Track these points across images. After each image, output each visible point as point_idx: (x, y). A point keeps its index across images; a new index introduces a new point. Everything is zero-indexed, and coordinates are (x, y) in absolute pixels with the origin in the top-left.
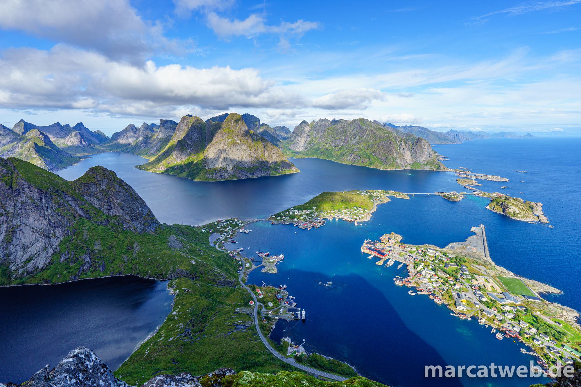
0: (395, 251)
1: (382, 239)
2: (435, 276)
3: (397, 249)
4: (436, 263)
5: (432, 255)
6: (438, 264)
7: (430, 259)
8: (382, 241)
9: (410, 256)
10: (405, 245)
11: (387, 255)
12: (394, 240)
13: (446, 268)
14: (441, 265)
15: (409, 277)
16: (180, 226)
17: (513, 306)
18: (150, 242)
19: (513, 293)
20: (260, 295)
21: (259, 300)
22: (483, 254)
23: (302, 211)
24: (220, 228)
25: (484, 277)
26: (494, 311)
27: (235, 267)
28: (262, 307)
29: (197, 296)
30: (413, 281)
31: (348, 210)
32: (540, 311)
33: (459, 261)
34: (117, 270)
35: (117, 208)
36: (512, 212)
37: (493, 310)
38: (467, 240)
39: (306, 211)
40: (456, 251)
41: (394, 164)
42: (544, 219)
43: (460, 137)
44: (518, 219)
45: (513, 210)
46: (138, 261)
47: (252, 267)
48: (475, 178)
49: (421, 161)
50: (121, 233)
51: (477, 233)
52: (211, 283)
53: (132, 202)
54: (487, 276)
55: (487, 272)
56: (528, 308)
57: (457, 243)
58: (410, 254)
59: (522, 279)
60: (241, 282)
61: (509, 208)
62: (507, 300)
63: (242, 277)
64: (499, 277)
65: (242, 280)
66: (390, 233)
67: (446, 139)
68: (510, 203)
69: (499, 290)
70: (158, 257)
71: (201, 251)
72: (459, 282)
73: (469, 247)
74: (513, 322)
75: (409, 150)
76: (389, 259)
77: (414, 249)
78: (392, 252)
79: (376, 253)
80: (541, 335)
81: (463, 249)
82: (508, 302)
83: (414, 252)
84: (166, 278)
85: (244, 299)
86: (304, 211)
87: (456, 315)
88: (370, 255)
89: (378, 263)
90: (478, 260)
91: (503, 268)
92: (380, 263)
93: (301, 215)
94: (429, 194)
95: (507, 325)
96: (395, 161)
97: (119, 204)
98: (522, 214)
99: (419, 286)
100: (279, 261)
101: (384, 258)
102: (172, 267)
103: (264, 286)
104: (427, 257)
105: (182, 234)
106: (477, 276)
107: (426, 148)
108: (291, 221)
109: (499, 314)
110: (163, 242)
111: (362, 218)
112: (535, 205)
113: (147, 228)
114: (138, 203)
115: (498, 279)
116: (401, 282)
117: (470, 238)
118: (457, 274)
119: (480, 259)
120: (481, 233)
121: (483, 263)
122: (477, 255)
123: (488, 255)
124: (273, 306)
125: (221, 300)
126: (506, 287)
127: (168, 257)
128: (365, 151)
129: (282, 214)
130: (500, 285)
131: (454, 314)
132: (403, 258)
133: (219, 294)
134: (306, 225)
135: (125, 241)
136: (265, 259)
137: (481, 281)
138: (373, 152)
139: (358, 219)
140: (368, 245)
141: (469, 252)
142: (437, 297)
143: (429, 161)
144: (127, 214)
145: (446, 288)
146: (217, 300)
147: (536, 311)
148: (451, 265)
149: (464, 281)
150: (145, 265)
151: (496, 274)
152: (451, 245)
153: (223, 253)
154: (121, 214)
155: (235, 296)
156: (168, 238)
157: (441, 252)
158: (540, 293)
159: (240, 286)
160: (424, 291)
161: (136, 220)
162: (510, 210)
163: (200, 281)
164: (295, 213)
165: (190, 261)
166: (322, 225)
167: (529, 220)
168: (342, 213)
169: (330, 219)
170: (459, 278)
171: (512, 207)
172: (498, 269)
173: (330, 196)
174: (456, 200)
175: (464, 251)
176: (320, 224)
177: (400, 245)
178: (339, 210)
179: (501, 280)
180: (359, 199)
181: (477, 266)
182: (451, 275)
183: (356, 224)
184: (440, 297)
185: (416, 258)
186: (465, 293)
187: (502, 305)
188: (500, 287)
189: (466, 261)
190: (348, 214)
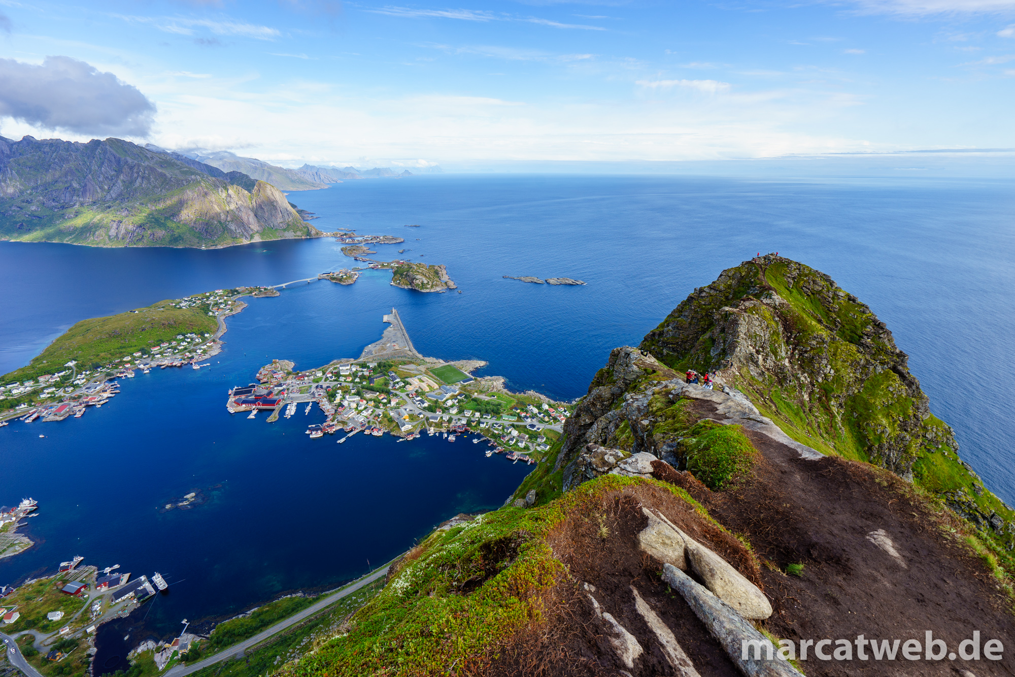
0: (291, 389)
1: (261, 377)
2: (362, 401)
3: (293, 384)
4: (357, 382)
5: (348, 373)
6: (359, 383)
7: (348, 380)
8: (262, 381)
9: (317, 387)
10: (303, 372)
11: (280, 401)
12: (282, 372)
13: (372, 385)
14: (364, 383)
15: (328, 420)
17: (454, 397)
19: (449, 383)
22: (407, 348)
23: (37, 382)
25: (418, 377)
26: (439, 413)
30: (335, 422)
31: (165, 345)
32: (476, 392)
33: (384, 368)
36: (419, 283)
37: (438, 413)
38: (383, 335)
39: (49, 377)
40: (375, 356)
41: (228, 237)
42: (452, 284)
43: (322, 177)
44: (428, 291)
45: (421, 280)
48: (364, 243)
51: (391, 322)
54: (419, 374)
55: (417, 370)
56: (467, 393)
57: (373, 345)
58: (317, 384)
59: (452, 363)
61: (415, 278)
62: (447, 393)
64: (431, 371)
66: (271, 363)
68: (415, 272)
69: (436, 386)
72: (393, 396)
73: (388, 345)
74: (458, 416)
77: (320, 374)
78: (286, 392)
79: (259, 405)
80: (484, 417)
81: (382, 351)
82: (448, 396)
83: (321, 378)
86: (42, 379)
87: (404, 440)
89: (270, 419)
90: (404, 359)
91: (431, 358)
92: (272, 418)
93: (37, 392)
94: (308, 280)
95: (455, 422)
96: (225, 229)
98: (430, 283)
99: (346, 424)
101: (277, 408)
104: (342, 379)
106: (409, 380)
108: (10, 415)
109: (444, 414)
111: (205, 352)
112: (439, 269)
115: (431, 374)
116: (319, 432)
117: (386, 333)
118: (388, 386)
119: (405, 356)
120: (396, 321)
121: (410, 360)
122: (400, 352)
123: (413, 347)
124: (67, 615)
126: (441, 379)
128: (152, 215)
130: (435, 379)
131: (401, 440)
132: (308, 394)
134: (66, 409)
137: (416, 383)
138: (173, 215)
139: (196, 357)
140: (238, 397)
141: (391, 351)
142: (375, 428)
145: (380, 411)
147: (474, 393)
148: (376, 378)
149: (398, 392)
151: (427, 369)
152: (366, 350)
157: (357, 364)
158: (471, 372)
160: (355, 428)
162: (417, 282)
164: (15, 391)
166: (113, 395)
167: (438, 289)
168: (154, 355)
169: (129, 376)
170: (392, 391)
171: (418, 277)
172: (428, 361)
173: (106, 327)
174: (350, 282)
175: (385, 352)
176: (105, 395)
177: (294, 376)
178: (144, 352)
179: (434, 373)
180: (181, 318)
181: (406, 367)
182: (382, 391)
183: (196, 367)
184: (378, 427)
185: (328, 387)
186: (404, 407)
187: (444, 402)
188: (435, 382)
189: (392, 366)
190: (170, 352)
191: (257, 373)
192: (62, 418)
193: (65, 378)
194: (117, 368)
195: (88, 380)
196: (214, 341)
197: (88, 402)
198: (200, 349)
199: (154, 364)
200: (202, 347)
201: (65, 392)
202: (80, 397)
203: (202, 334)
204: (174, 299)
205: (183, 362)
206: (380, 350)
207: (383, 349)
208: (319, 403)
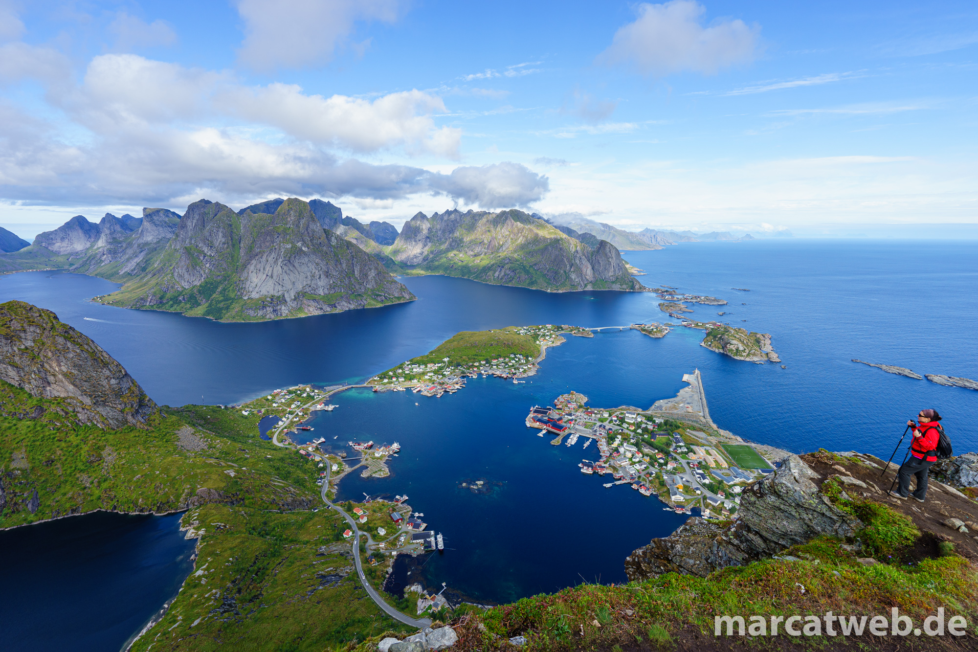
0: (578, 420)
1: (558, 403)
2: (639, 454)
3: (581, 417)
4: (638, 433)
5: (632, 422)
6: (640, 435)
7: (630, 428)
8: (557, 407)
9: (600, 426)
10: (593, 409)
11: (566, 428)
12: (575, 403)
13: (653, 440)
14: (645, 436)
15: (601, 460)
16: (198, 409)
18: (137, 443)
19: (743, 467)
20: (362, 517)
21: (361, 527)
22: (701, 414)
23: (426, 367)
24: (278, 407)
25: (705, 447)
26: (720, 497)
27: (312, 474)
28: (367, 539)
29: (243, 535)
30: (607, 465)
31: (501, 360)
33: (670, 427)
34: (68, 505)
35: (62, 381)
36: (734, 349)
37: (719, 495)
38: (678, 394)
39: (432, 365)
40: (665, 413)
41: (567, 283)
42: (774, 357)
43: (659, 239)
44: (742, 359)
45: (736, 346)
46: (114, 483)
47: (343, 470)
48: (683, 301)
49: (607, 277)
50: (72, 432)
51: (691, 383)
52: (268, 507)
53: (94, 368)
54: (707, 445)
55: (706, 440)
57: (666, 401)
58: (601, 423)
59: (753, 445)
60: (325, 499)
61: (729, 343)
62: (736, 477)
63: (326, 489)
64: (723, 446)
65: (327, 496)
66: (569, 393)
67: (640, 244)
68: (731, 336)
69: (725, 465)
70: (158, 470)
71: (244, 450)
72: (672, 459)
73: (681, 405)
75: (589, 260)
76: (570, 434)
77: (606, 415)
78: (573, 422)
79: (549, 426)
81: (673, 409)
82: (737, 480)
83: (606, 419)
84: (176, 510)
85: (334, 528)
86: (429, 366)
87: (671, 510)
88: (541, 430)
89: (554, 442)
90: (695, 424)
91: (727, 431)
92: (556, 442)
93: (424, 374)
94: (621, 328)
96: (568, 277)
97: (65, 375)
98: (747, 351)
99: (617, 471)
100: (391, 456)
101: (563, 434)
102: (189, 486)
103: (368, 502)
104: (625, 426)
105: (203, 422)
106: (694, 448)
107: (614, 256)
108: (408, 384)
109: (727, 500)
110: (166, 441)
111: (525, 371)
112: (762, 338)
113: (130, 418)
114: (109, 369)
115: (722, 449)
116: (590, 468)
117: (682, 392)
118: (669, 447)
119: (697, 422)
120: (697, 383)
121: (701, 427)
122: (692, 415)
123: (708, 415)
124: (387, 534)
125: (290, 536)
126: (734, 459)
127: (178, 468)
128: (522, 263)
129: (391, 373)
130: (726, 457)
131: (668, 509)
132: (591, 430)
133: (285, 526)
134: (434, 390)
135: (83, 446)
136: (366, 453)
137: (702, 454)
138: (535, 265)
139: (518, 374)
140: (536, 414)
141: (682, 412)
142: (644, 485)
143: (619, 277)
144: (84, 392)
145: (654, 470)
146: (282, 537)
148: (659, 435)
149: (678, 457)
150: (130, 488)
151: (720, 442)
152: (657, 404)
153: (287, 451)
154: (71, 395)
155: (317, 526)
156: (176, 432)
157: (644, 416)
158: (776, 463)
159: (325, 505)
160: (624, 478)
161: (104, 403)
162: (732, 347)
163: (246, 506)
164: (414, 370)
165: (225, 472)
166: (461, 388)
167: (755, 359)
168: (492, 365)
169: (474, 377)
170: (672, 453)
171: (734, 342)
172: (722, 434)
173: (472, 339)
174: (659, 335)
175: (675, 411)
176: (457, 386)
177: (584, 410)
178: (488, 362)
179: (727, 450)
180: (517, 341)
181: (694, 433)
182: (661, 450)
183: (515, 382)
184: (647, 485)
185: (610, 429)
186: (681, 475)
187: (730, 487)
188: (725, 460)
189: (679, 427)
190: (502, 366)
191: (556, 399)
192: (430, 395)
193: (441, 368)
194: (469, 369)
195: (451, 373)
196: (533, 364)
197: (446, 388)
198: (522, 368)
199: (490, 372)
200: (524, 367)
201: (438, 378)
202: (443, 383)
203: (527, 357)
204: (517, 326)
205: (509, 375)
206: (671, 408)
207: (675, 408)
208: (597, 442)
